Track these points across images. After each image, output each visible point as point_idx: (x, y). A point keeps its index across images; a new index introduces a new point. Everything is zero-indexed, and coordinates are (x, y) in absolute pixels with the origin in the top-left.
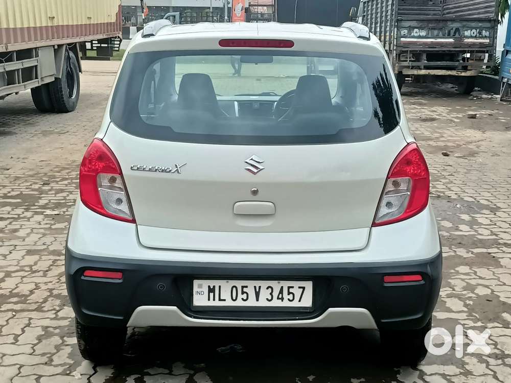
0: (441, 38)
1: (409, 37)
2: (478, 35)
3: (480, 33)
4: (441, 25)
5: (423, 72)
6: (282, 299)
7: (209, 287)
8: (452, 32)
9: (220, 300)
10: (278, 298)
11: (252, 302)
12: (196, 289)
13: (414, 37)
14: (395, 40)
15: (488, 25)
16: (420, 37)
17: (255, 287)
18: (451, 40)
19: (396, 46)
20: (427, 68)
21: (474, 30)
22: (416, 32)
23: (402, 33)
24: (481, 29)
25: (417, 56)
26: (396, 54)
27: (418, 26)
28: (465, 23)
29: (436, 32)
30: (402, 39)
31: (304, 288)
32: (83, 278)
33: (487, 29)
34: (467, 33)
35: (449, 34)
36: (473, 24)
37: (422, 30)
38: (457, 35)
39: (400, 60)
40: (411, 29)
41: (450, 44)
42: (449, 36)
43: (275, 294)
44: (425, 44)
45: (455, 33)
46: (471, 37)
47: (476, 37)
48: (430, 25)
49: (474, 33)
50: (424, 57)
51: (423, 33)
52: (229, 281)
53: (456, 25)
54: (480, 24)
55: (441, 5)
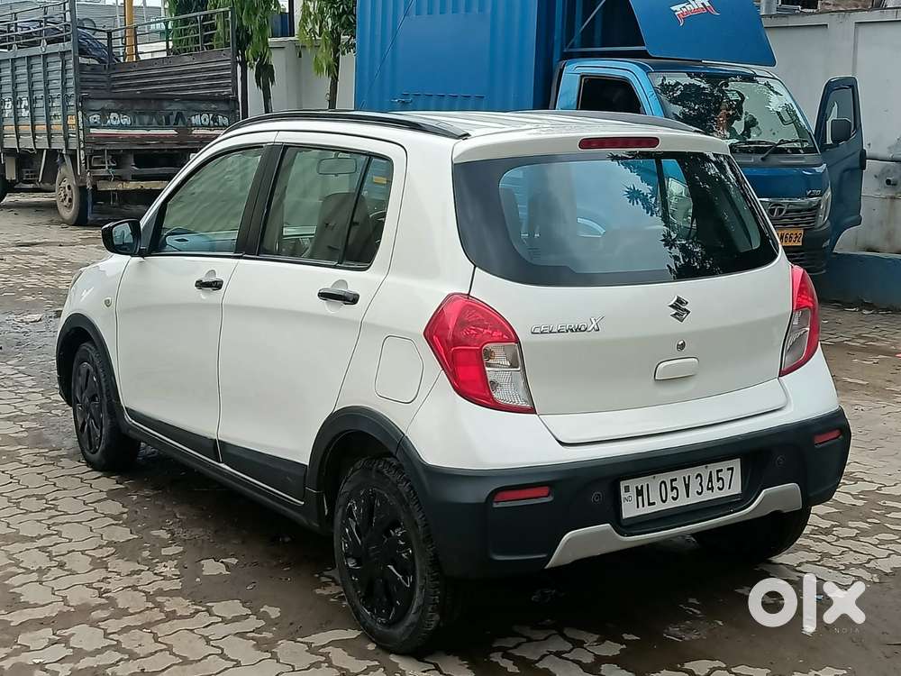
0: (156, 128)
1: (104, 127)
2: (212, 122)
3: (214, 119)
4: (153, 106)
5: (132, 185)
6: (712, 489)
7: (637, 488)
8: (173, 118)
9: (650, 504)
10: (708, 489)
11: (683, 501)
12: (623, 494)
13: (111, 127)
14: (81, 132)
15: (223, 107)
16: (121, 126)
17: (684, 478)
18: (172, 132)
19: (84, 142)
20: (136, 178)
21: (205, 115)
22: (114, 119)
23: (91, 119)
24: (216, 113)
25: (118, 158)
26: (86, 157)
27: (117, 108)
28: (190, 104)
29: (146, 119)
30: (92, 131)
31: (732, 469)
32: (495, 505)
33: (225, 113)
34: (196, 120)
35: (168, 122)
36: (203, 106)
37: (124, 114)
38: (180, 124)
39: (92, 168)
40: (104, 113)
41: (170, 138)
42: (168, 125)
43: (705, 484)
44: (132, 138)
45: (177, 120)
46: (203, 126)
47: (209, 126)
48: (136, 107)
49: (205, 120)
50: (131, 160)
51: (126, 120)
52: (656, 475)
53: (176, 107)
54: (213, 106)
55: (105, 73)
